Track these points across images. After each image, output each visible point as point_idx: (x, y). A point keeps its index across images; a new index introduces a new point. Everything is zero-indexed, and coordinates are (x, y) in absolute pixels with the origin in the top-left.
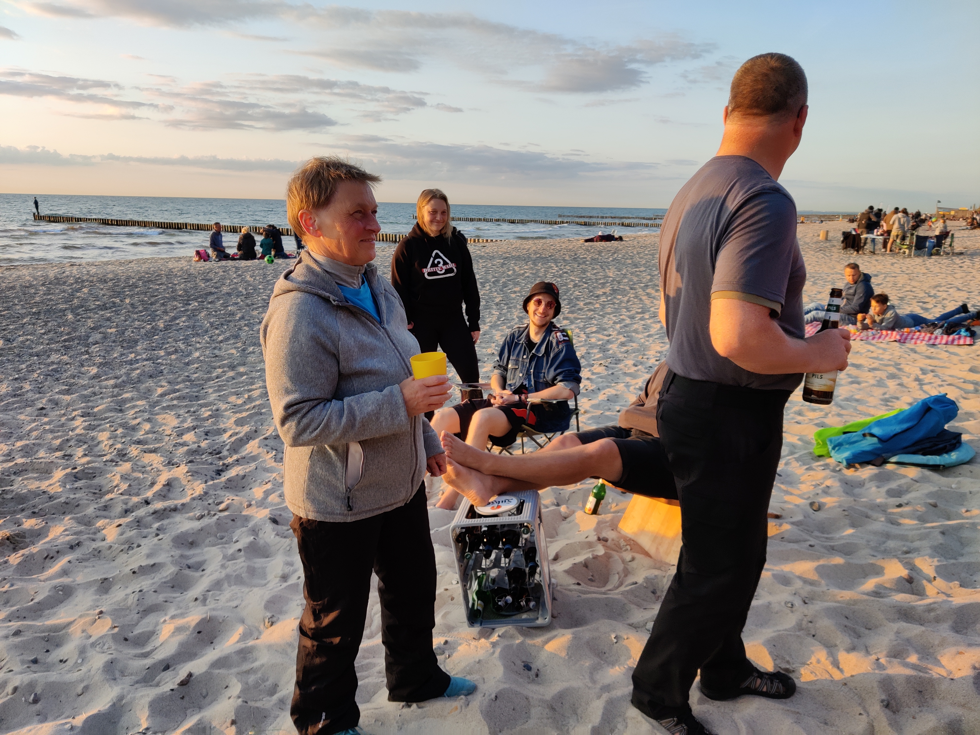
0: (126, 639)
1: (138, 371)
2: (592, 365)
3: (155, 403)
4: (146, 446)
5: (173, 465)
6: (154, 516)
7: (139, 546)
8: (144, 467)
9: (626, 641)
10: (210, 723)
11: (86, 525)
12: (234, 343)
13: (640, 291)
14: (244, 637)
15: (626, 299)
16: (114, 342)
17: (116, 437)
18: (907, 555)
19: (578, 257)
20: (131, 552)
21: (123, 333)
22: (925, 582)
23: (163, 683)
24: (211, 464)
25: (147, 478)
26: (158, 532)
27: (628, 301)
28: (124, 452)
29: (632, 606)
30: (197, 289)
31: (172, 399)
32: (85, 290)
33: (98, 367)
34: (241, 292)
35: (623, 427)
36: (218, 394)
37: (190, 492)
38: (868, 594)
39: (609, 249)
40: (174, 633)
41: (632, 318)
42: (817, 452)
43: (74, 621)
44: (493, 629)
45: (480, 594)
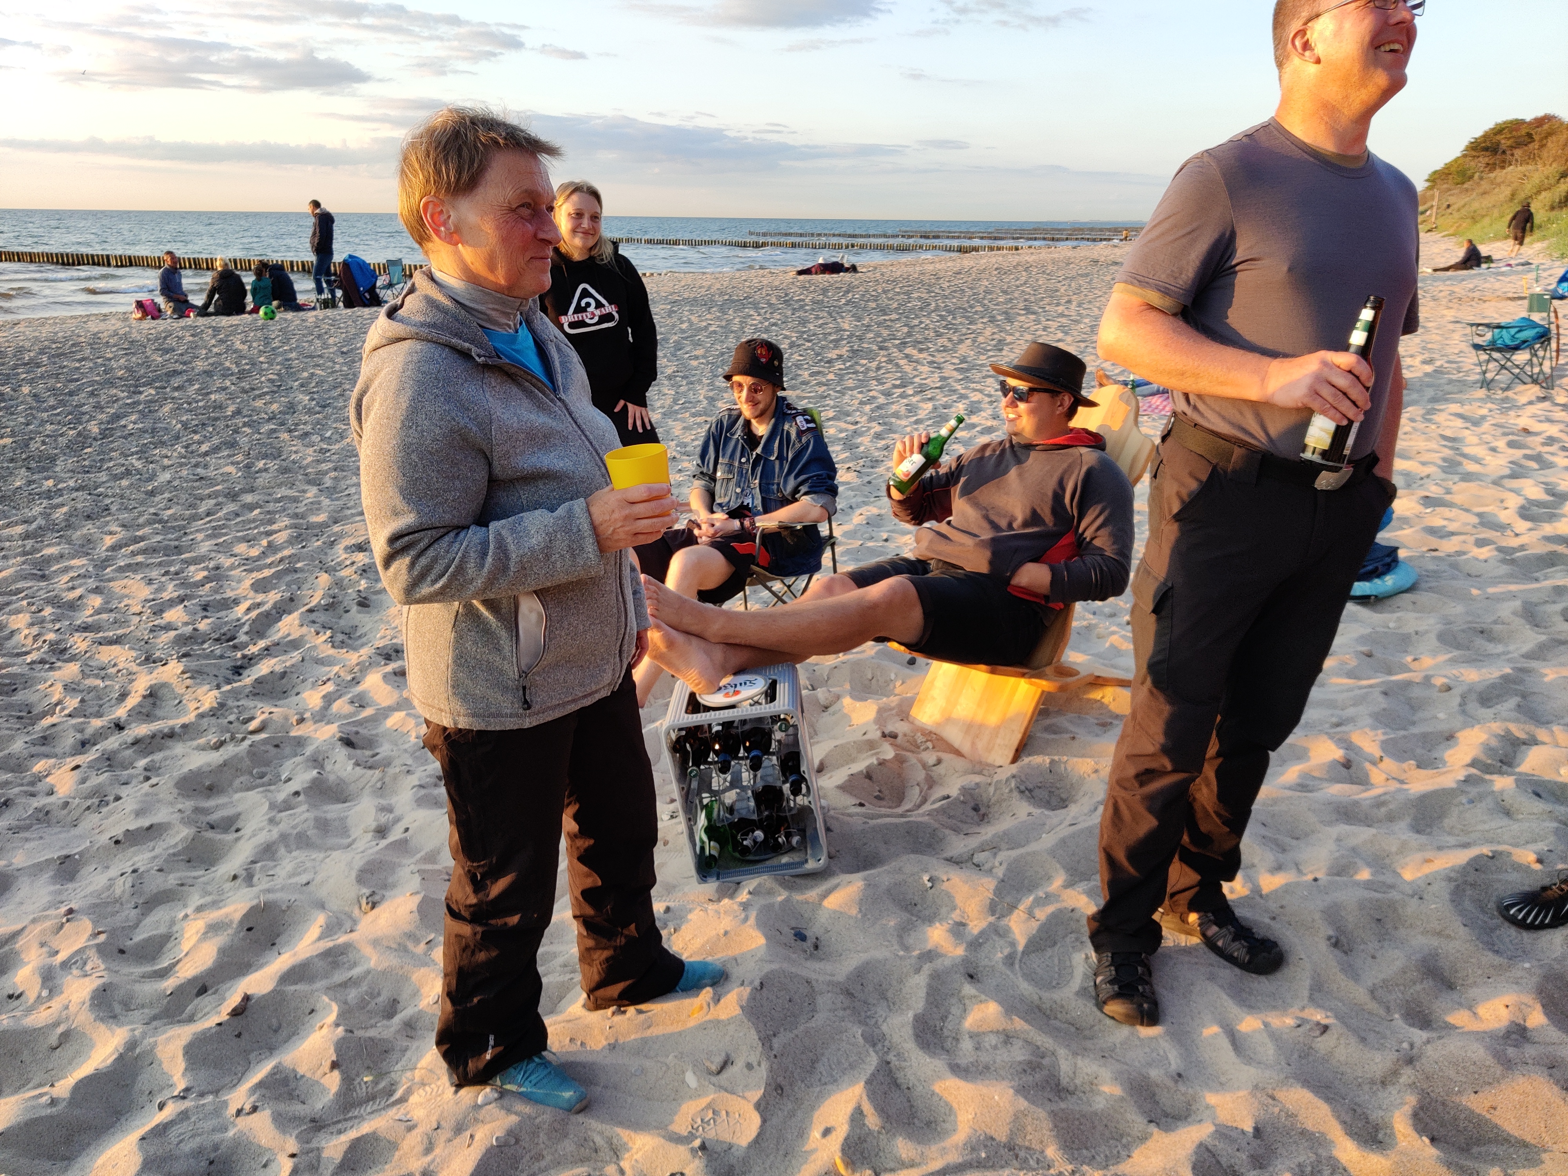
0: (122, 952)
1: (65, 509)
3: (104, 561)
4: (101, 634)
5: (154, 662)
6: (135, 748)
7: (118, 798)
8: (104, 669)
9: (946, 884)
10: (294, 1070)
11: (12, 771)
12: (229, 456)
13: (895, 353)
14: (329, 931)
15: (874, 365)
16: (12, 460)
17: (42, 621)
18: (1339, 729)
19: (792, 299)
20: (104, 810)
21: (27, 446)
22: (1367, 765)
23: (200, 1015)
24: (222, 657)
25: (113, 686)
26: (148, 774)
27: (878, 368)
28: (62, 646)
29: (947, 832)
30: (149, 366)
31: (133, 554)
34: (229, 369)
36: (214, 542)
37: (193, 705)
38: (1290, 788)
39: (838, 285)
40: (205, 933)
41: (887, 394)
43: (23, 929)
44: (739, 883)
45: (711, 831)
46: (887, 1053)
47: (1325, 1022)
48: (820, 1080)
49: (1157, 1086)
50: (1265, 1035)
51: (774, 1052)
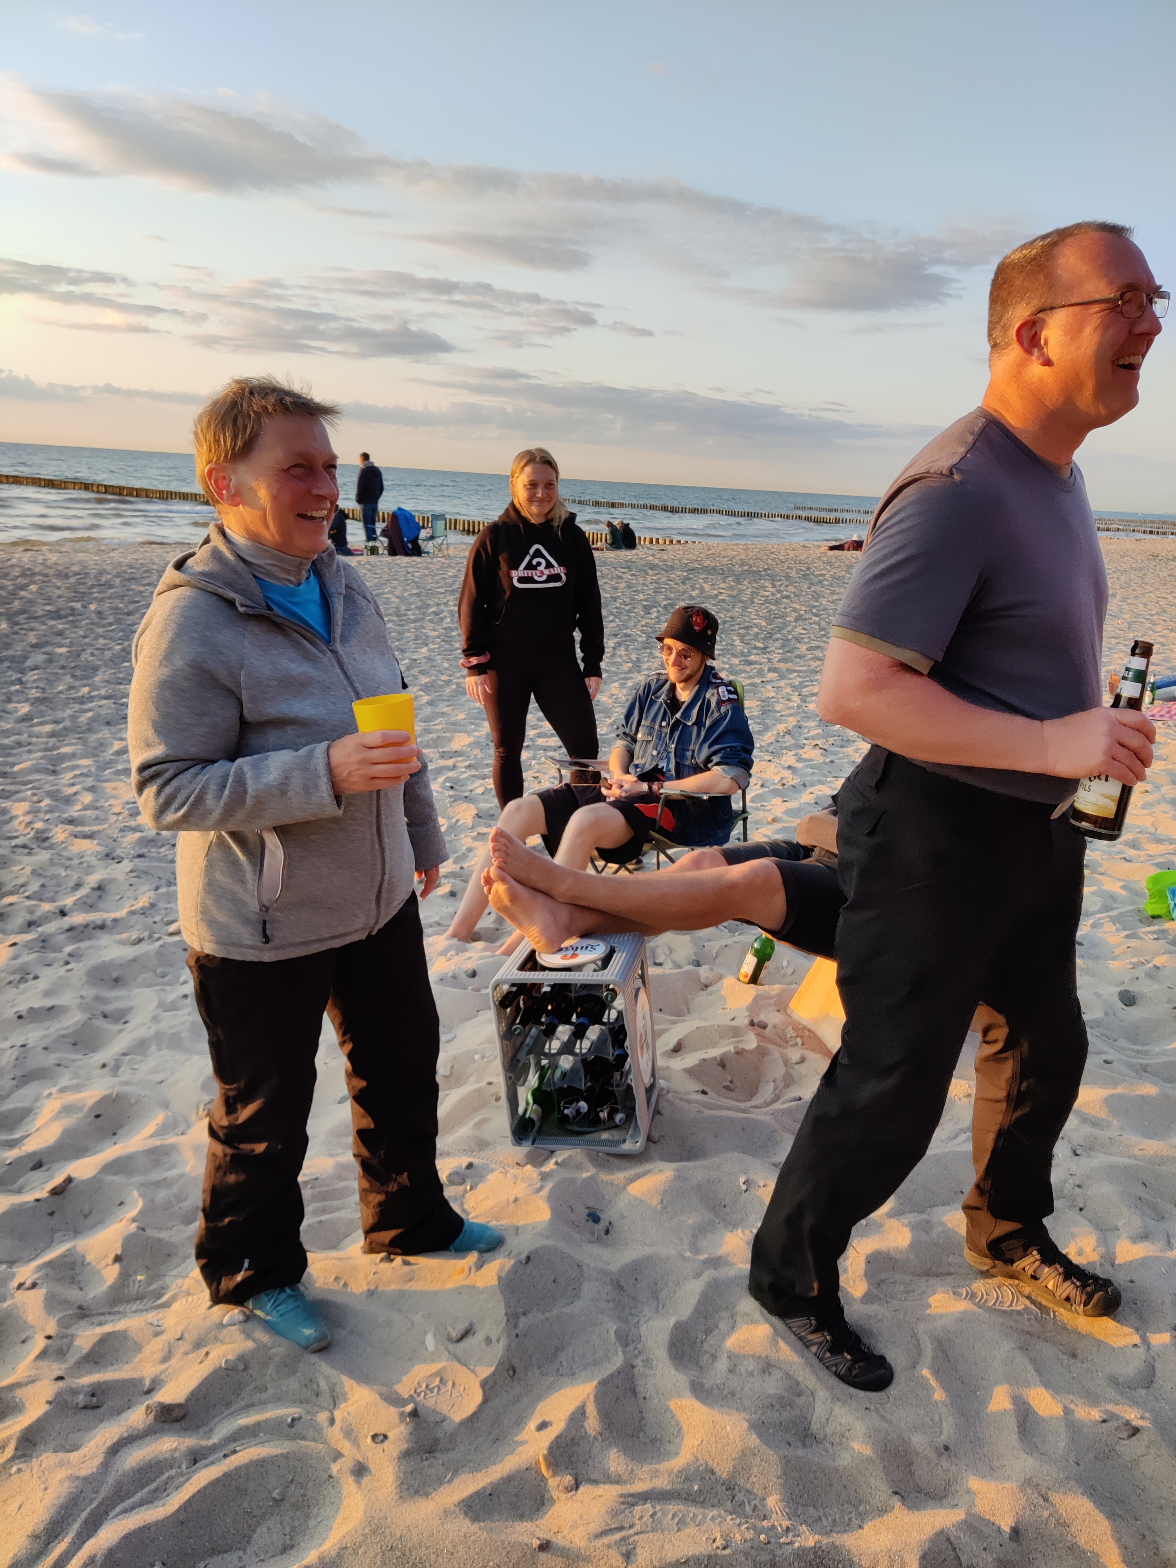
1: (90, 714)
2: (802, 747)
3: (108, 763)
4: (79, 829)
5: (113, 859)
6: (69, 934)
7: (36, 978)
8: (70, 859)
9: (762, 1190)
10: (83, 1256)
14: (163, 1130)
16: (63, 667)
17: (38, 811)
19: (812, 573)
20: (22, 986)
21: (79, 656)
23: (27, 1188)
25: (72, 876)
26: (70, 959)
28: (45, 835)
32: (33, 588)
33: (32, 705)
35: (802, 843)
37: (130, 902)
40: (59, 1113)
42: (1151, 909)
44: (552, 1152)
45: (539, 1095)
46: (636, 1357)
47: (1137, 1423)
48: (558, 1370)
49: (917, 1453)
50: (1062, 1423)
51: (517, 1331)
